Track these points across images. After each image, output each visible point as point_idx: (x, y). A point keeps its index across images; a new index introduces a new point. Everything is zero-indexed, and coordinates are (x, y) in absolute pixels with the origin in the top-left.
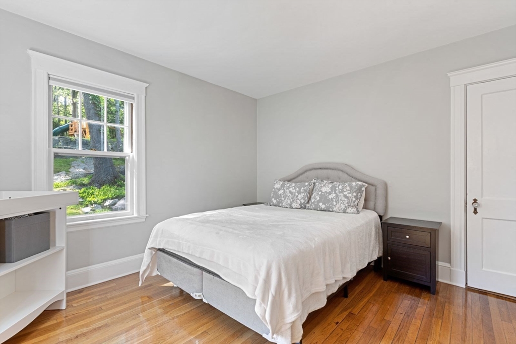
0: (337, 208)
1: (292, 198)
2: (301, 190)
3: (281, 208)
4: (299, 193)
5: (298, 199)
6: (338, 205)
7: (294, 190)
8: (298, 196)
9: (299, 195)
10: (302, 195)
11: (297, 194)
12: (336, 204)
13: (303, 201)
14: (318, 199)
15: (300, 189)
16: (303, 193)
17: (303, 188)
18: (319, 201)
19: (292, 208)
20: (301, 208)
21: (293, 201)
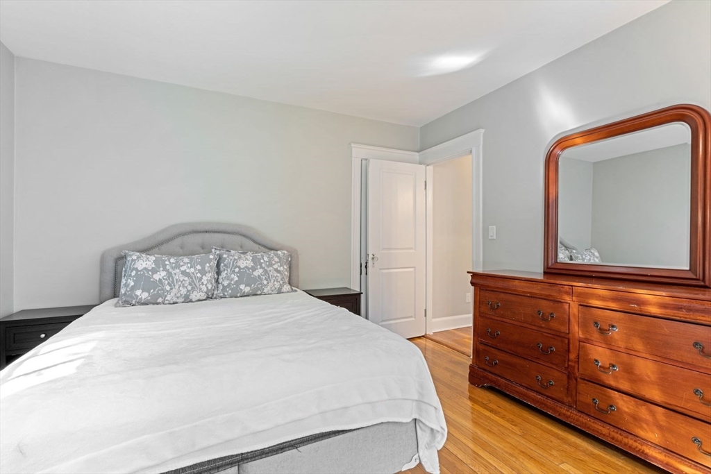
0: (269, 288)
1: (190, 284)
2: (206, 268)
3: (162, 306)
4: (203, 272)
5: (203, 284)
6: (270, 285)
7: (192, 270)
8: (201, 279)
9: (204, 277)
10: (209, 275)
11: (199, 275)
12: (268, 283)
13: (210, 287)
14: (236, 279)
15: (203, 268)
16: (209, 272)
17: (208, 265)
18: (238, 283)
19: (191, 301)
20: (208, 298)
21: (193, 288)
